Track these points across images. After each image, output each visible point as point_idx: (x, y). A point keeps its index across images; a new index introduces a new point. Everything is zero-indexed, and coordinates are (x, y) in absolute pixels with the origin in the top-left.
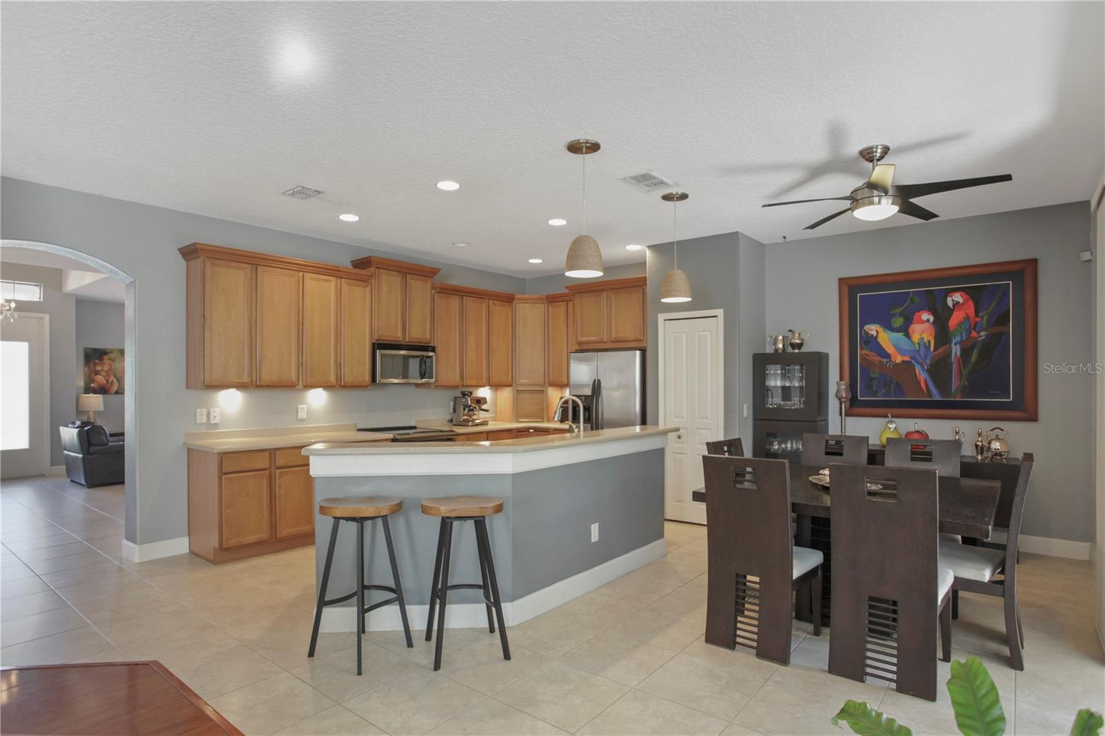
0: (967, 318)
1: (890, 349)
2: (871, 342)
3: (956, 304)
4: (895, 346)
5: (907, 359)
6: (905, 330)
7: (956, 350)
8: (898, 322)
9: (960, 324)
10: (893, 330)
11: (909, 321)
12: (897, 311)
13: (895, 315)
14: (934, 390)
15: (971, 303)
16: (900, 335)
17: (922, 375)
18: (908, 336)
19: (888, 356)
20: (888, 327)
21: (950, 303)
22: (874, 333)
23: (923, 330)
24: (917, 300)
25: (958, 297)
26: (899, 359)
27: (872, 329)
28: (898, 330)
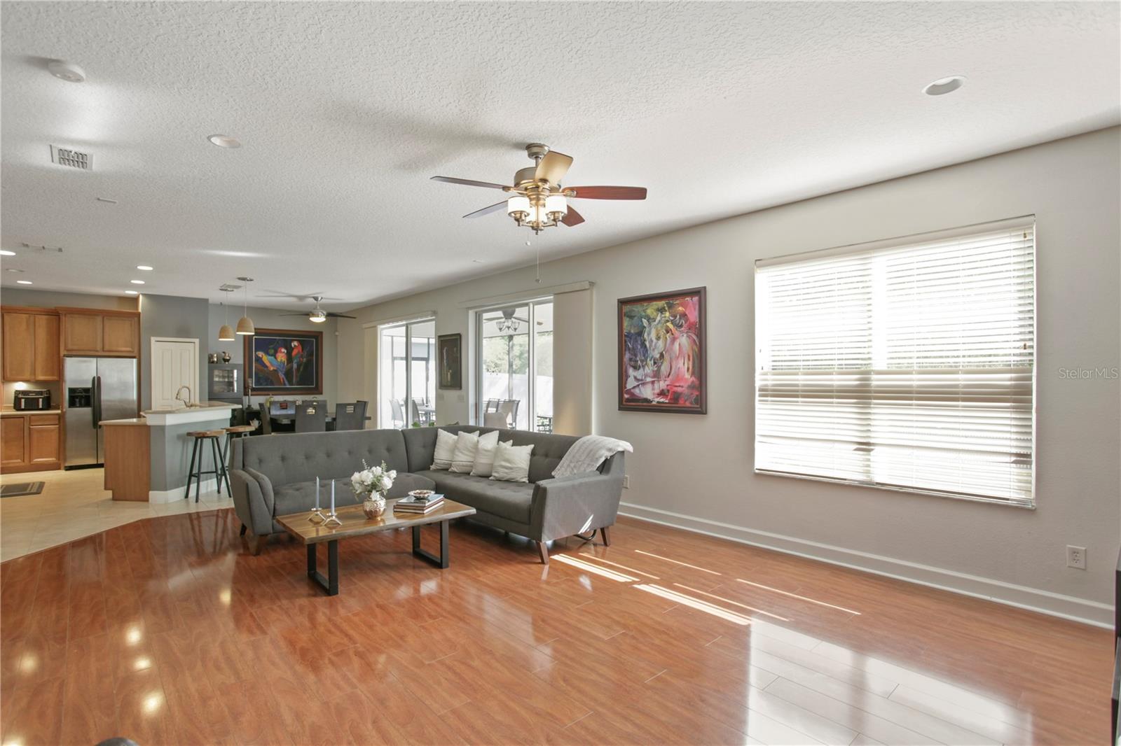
0: (299, 352)
1: (268, 364)
2: (259, 360)
3: (295, 346)
4: (270, 362)
5: (275, 368)
6: (274, 355)
7: (295, 366)
8: (272, 351)
9: (296, 355)
10: (269, 355)
11: (276, 352)
12: (272, 346)
13: (269, 348)
14: (286, 382)
15: (300, 346)
16: (273, 358)
17: (281, 376)
18: (276, 358)
19: (267, 367)
20: (267, 353)
21: (293, 346)
22: (261, 356)
23: (282, 356)
24: (280, 342)
25: (295, 343)
26: (272, 369)
27: (260, 354)
28: (272, 355)
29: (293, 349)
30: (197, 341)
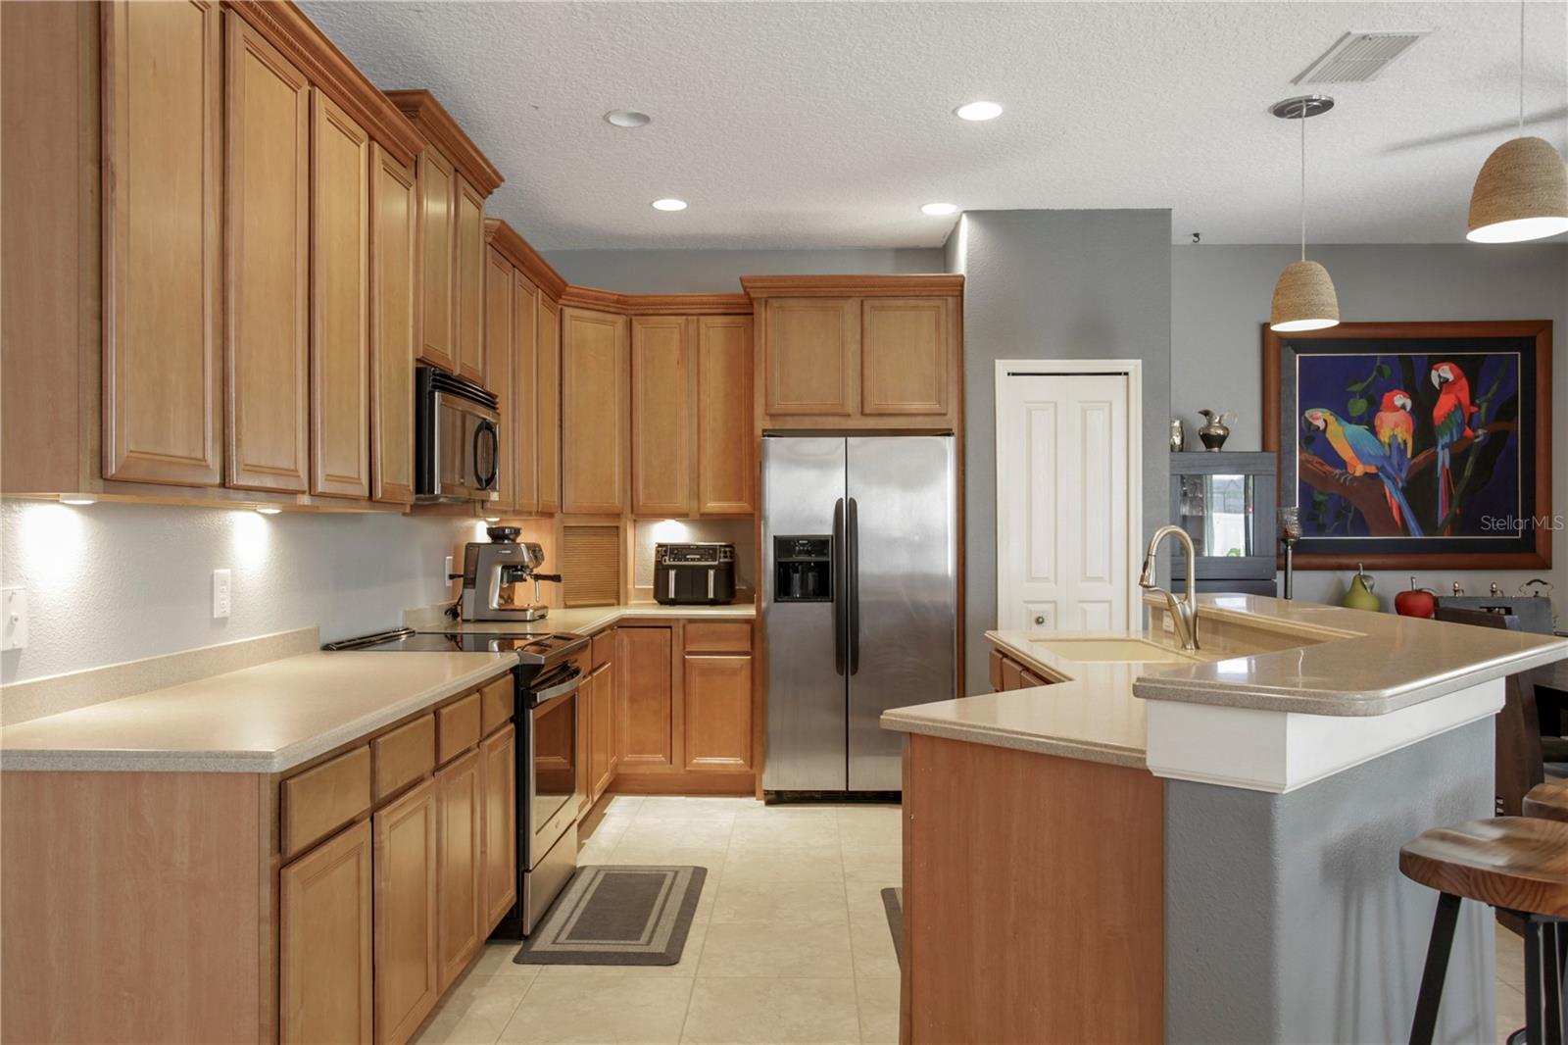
0: (1459, 405)
1: (1345, 452)
2: (1314, 438)
3: (1444, 382)
4: (1354, 448)
5: (1372, 470)
6: (1368, 420)
7: (1444, 457)
8: (1359, 406)
9: (1448, 416)
10: (1350, 420)
11: (1375, 406)
12: (1357, 387)
13: (1353, 395)
14: (1412, 523)
15: (1464, 382)
16: (1361, 429)
17: (1395, 498)
18: (1373, 431)
19: (1342, 464)
20: (1344, 415)
21: (1435, 381)
22: (1320, 424)
23: (1395, 422)
24: (1387, 371)
25: (1446, 372)
26: (1359, 470)
27: (1319, 417)
28: (1359, 421)
29: (1433, 395)
30: (1134, 366)
